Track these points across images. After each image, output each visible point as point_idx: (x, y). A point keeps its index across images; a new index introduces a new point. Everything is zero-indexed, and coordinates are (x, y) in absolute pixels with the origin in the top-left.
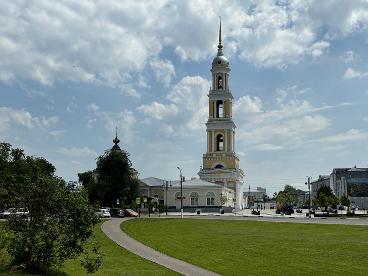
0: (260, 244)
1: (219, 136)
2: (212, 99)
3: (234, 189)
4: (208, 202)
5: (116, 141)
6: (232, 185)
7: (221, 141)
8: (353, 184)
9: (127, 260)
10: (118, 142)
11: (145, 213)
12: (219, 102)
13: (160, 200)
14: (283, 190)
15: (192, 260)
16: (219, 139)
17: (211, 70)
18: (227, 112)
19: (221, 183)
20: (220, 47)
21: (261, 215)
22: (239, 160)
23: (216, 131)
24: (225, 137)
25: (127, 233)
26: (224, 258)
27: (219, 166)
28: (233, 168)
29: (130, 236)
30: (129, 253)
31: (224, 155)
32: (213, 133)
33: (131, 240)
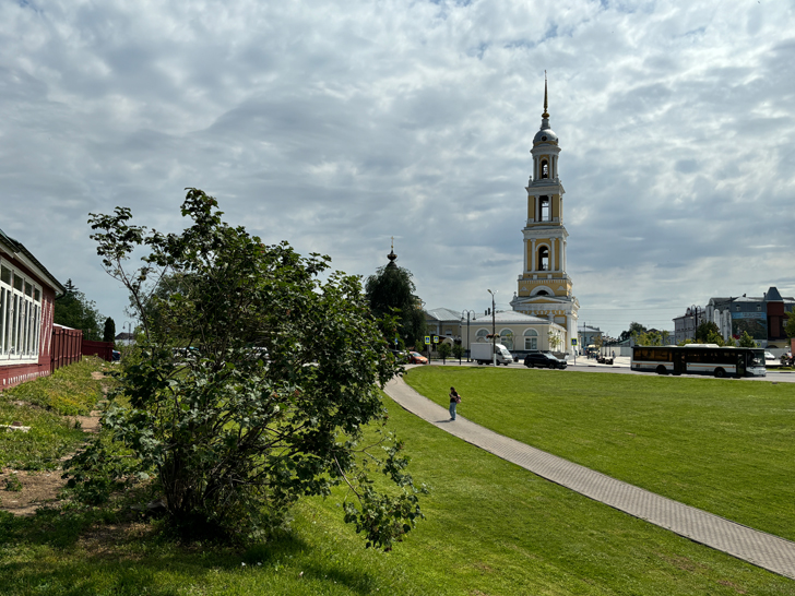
0: (646, 414)
1: (543, 248)
2: (533, 194)
3: (565, 326)
4: (528, 345)
5: (392, 257)
6: (562, 320)
7: (546, 255)
8: (741, 321)
9: (422, 437)
10: (395, 257)
11: (435, 360)
12: (544, 199)
13: (455, 341)
14: (628, 330)
15: (537, 440)
16: (542, 252)
17: (531, 151)
18: (555, 212)
19: (546, 317)
20: (545, 116)
21: (614, 365)
22: (571, 284)
23: (538, 241)
24: (552, 250)
25: (415, 389)
26: (594, 438)
27: (542, 293)
28: (563, 295)
29: (421, 394)
30: (424, 423)
31: (550, 276)
32: (534, 244)
33: (423, 400)
